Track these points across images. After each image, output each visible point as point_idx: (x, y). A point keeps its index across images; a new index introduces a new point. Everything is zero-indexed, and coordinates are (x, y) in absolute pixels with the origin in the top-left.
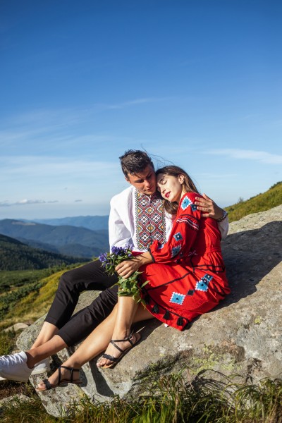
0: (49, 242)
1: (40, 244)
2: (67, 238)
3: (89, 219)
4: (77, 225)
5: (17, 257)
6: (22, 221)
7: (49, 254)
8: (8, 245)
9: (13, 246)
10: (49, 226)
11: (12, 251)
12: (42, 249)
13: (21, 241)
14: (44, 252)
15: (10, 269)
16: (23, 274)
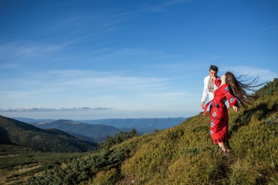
0: (88, 135)
1: (82, 137)
2: (100, 133)
3: (115, 121)
4: (107, 125)
5: (67, 144)
6: (71, 121)
7: (89, 143)
8: (61, 136)
9: (65, 137)
10: (89, 125)
11: (64, 140)
12: (83, 140)
13: (71, 134)
14: (85, 142)
15: (62, 152)
16: (71, 155)
